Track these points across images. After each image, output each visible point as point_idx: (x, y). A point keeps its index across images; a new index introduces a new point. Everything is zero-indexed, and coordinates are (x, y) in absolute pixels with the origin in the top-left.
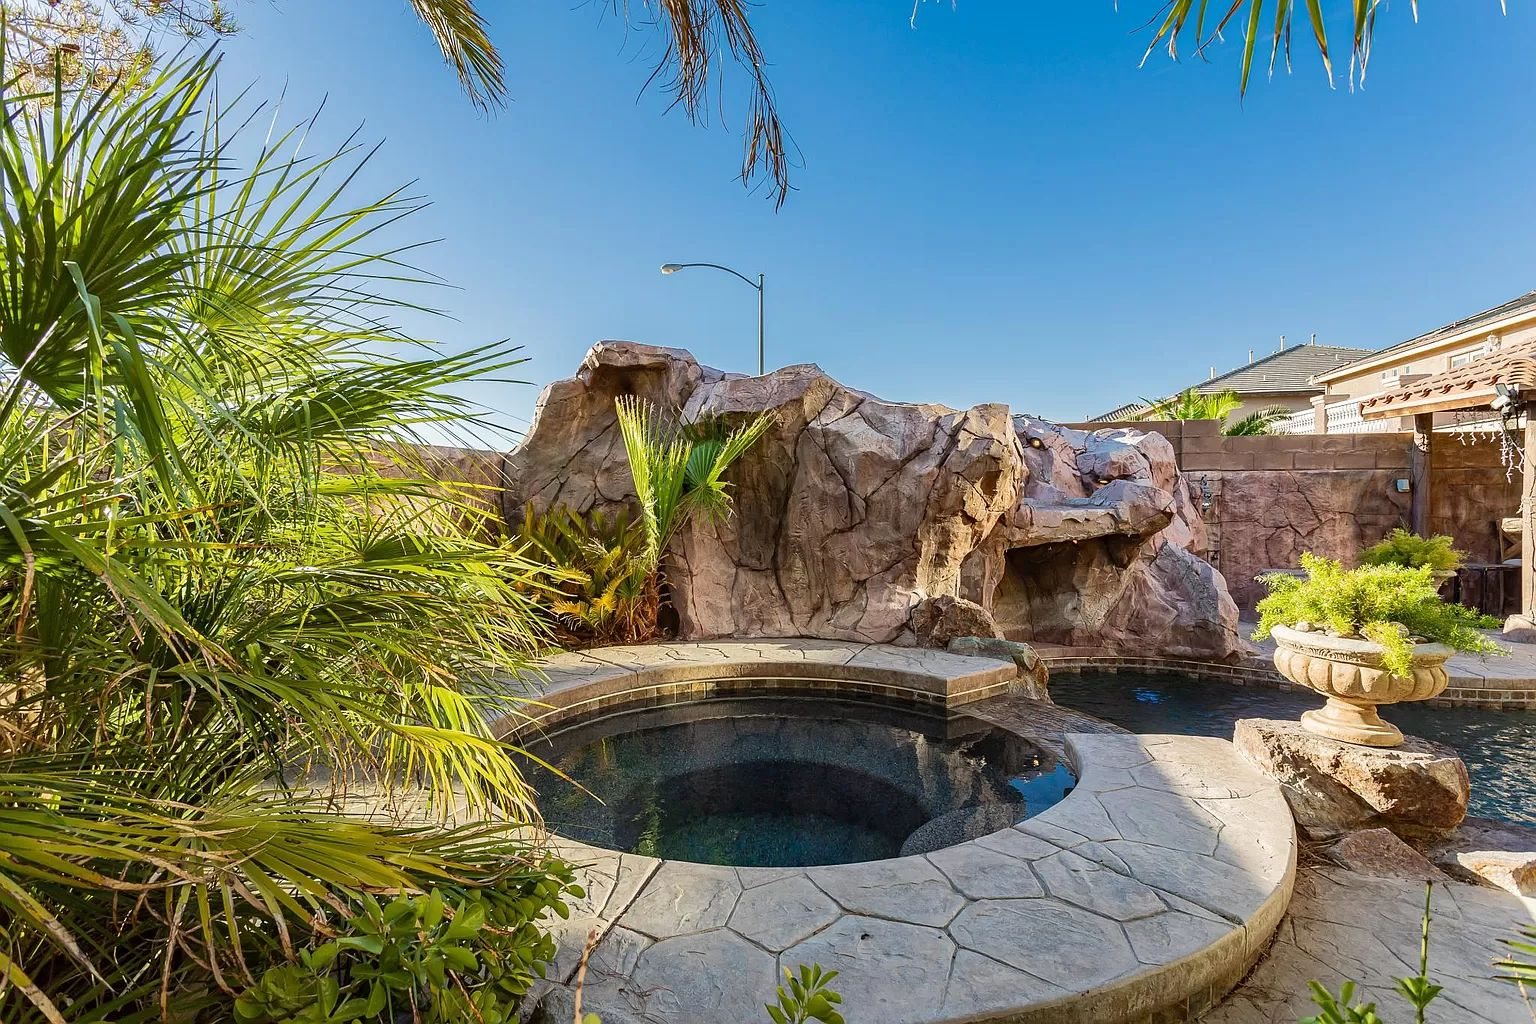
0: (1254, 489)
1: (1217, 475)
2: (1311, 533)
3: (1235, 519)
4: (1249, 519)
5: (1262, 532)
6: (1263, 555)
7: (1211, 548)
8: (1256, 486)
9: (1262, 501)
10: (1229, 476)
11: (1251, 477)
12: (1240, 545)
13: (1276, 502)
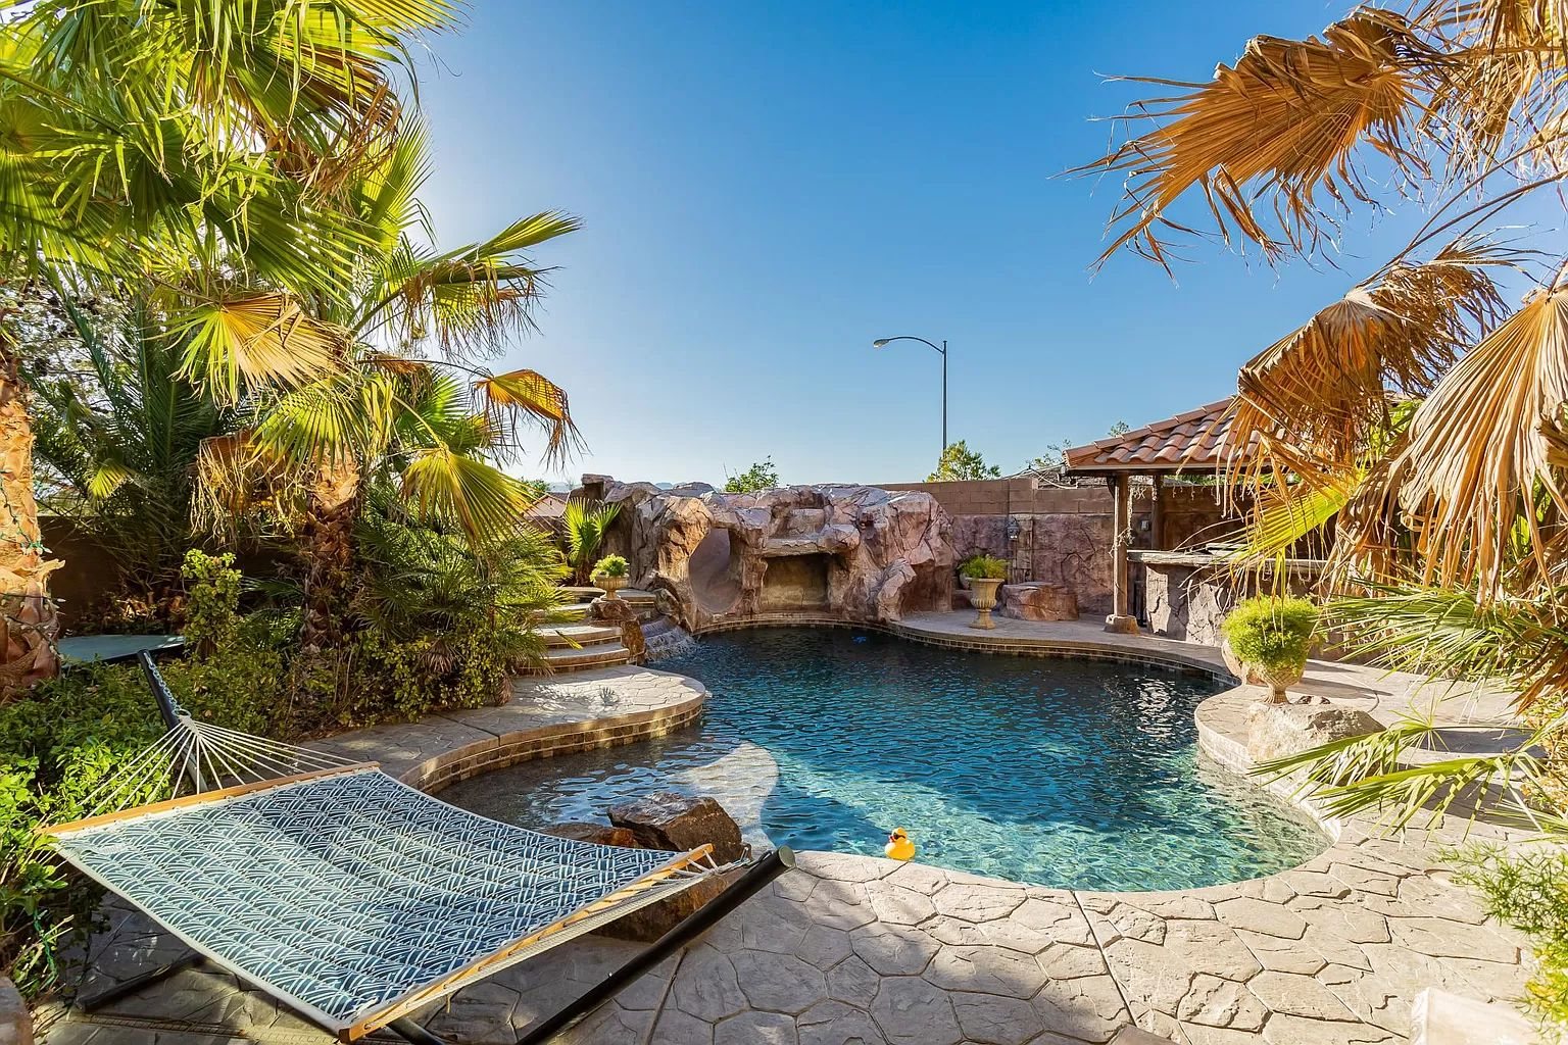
0: (1053, 527)
1: (1029, 517)
2: (1089, 558)
3: (1042, 547)
4: (1051, 548)
5: (1059, 557)
6: (1059, 574)
7: (1025, 567)
8: (1054, 524)
9: (1058, 535)
10: (1038, 517)
11: (1052, 518)
12: (1045, 565)
13: (1067, 536)
